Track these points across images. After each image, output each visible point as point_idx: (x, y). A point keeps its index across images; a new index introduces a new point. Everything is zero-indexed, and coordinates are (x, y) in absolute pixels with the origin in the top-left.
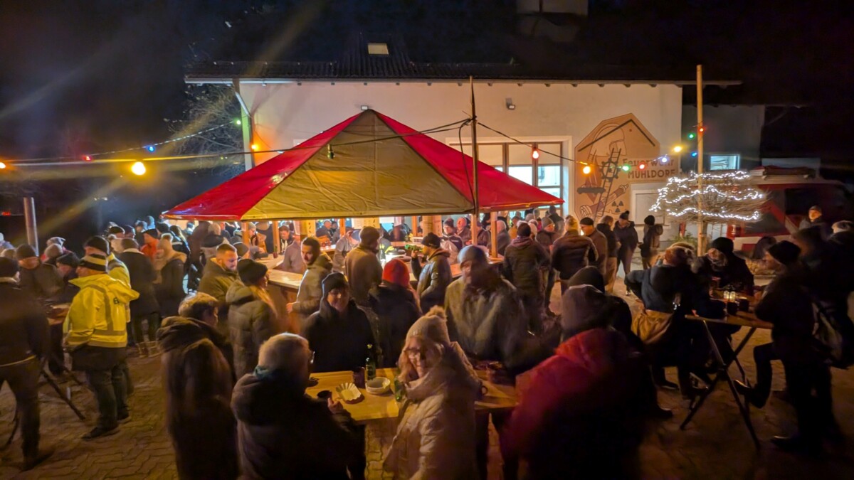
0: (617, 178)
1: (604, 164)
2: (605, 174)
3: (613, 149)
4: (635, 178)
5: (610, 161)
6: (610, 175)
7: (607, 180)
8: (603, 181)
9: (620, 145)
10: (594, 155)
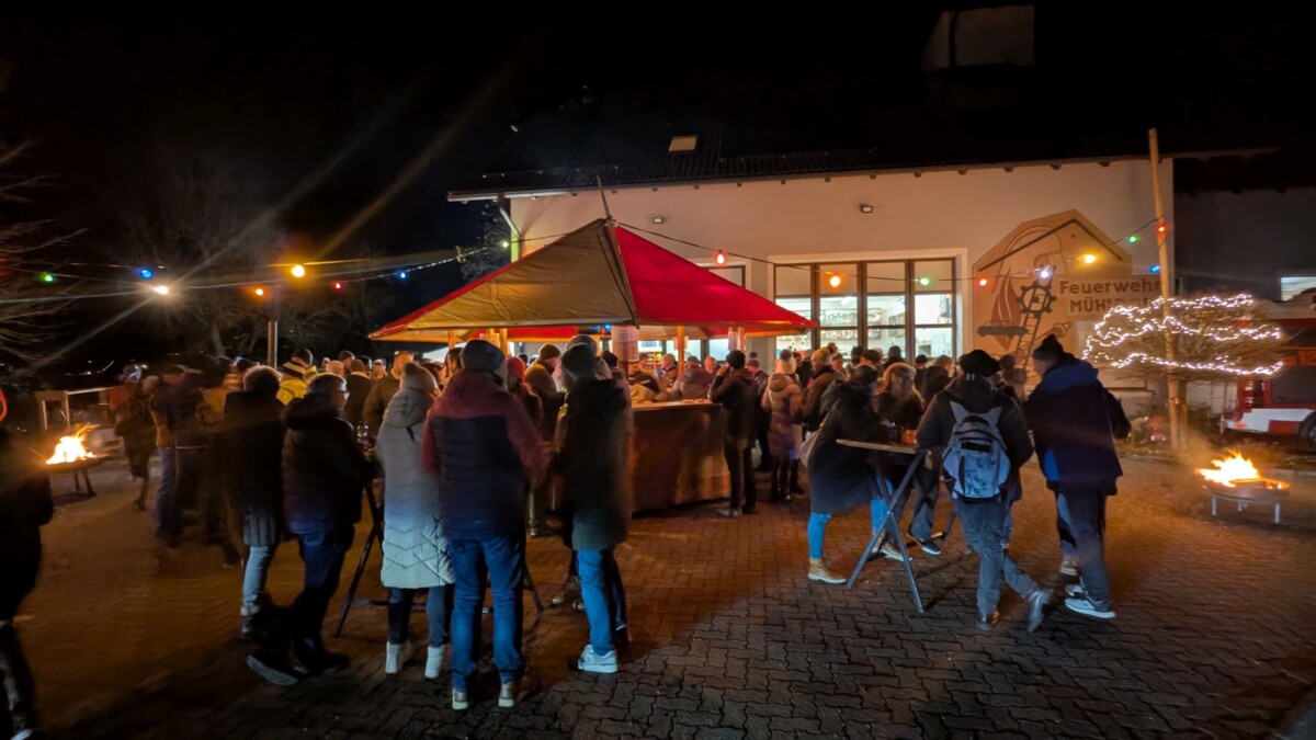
0: (1049, 311)
1: (1025, 289)
4: (1084, 313)
6: (1036, 307)
9: (1054, 260)
10: (1006, 277)
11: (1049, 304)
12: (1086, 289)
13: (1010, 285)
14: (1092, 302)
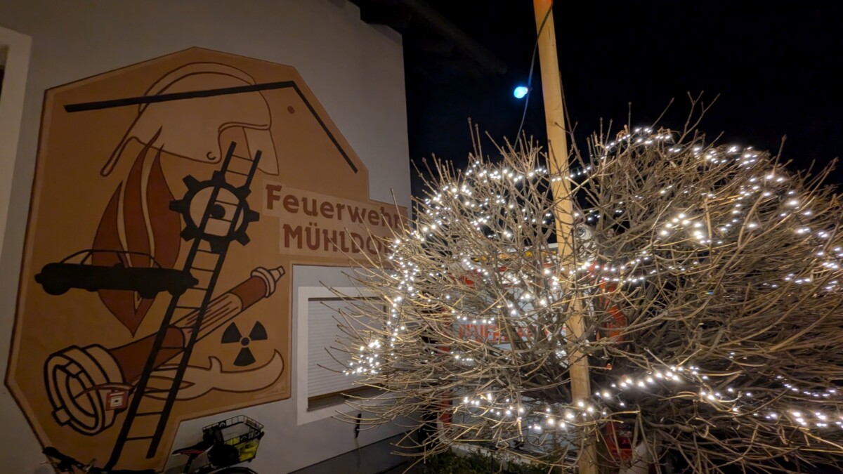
0: (244, 240)
1: (194, 186)
2: (197, 220)
3: (233, 145)
4: (306, 250)
5: (218, 181)
6: (218, 228)
7: (205, 245)
8: (186, 246)
9: (257, 141)
10: (149, 146)
11: (245, 225)
12: (310, 208)
13: (157, 165)
14: (318, 231)
